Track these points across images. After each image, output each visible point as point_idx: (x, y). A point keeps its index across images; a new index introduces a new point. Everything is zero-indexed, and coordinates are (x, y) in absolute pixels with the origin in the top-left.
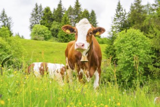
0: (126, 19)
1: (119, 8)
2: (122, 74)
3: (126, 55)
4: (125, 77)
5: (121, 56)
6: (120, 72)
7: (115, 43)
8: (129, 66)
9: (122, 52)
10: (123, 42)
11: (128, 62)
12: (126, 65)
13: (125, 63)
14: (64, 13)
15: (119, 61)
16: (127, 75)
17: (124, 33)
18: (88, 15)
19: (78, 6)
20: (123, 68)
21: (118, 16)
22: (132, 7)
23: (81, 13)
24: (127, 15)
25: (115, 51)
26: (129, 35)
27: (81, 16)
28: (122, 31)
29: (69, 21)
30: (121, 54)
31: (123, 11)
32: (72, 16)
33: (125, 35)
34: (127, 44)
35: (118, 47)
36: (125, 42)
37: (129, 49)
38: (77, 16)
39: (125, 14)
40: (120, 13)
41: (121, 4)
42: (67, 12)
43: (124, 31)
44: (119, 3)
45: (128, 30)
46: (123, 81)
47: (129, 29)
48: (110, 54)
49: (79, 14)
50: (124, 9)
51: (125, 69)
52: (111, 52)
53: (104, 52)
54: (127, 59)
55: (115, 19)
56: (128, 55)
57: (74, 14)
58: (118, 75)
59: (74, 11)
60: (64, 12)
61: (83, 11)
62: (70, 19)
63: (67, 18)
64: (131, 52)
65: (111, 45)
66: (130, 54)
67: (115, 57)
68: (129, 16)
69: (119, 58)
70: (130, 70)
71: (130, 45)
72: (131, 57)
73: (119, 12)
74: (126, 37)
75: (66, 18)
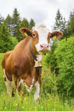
0: (66, 27)
1: (59, 16)
2: (64, 84)
3: (67, 64)
4: (67, 86)
5: (62, 65)
6: (61, 81)
7: (55, 52)
8: (71, 75)
9: (63, 61)
10: (63, 50)
11: (69, 70)
12: (67, 74)
13: (66, 72)
14: (2, 23)
15: (60, 70)
16: (69, 84)
17: (64, 42)
18: (28, 24)
19: (16, 14)
20: (64, 78)
21: (58, 25)
22: (71, 15)
23: (20, 22)
24: (66, 24)
25: (56, 60)
26: (70, 43)
27: (20, 26)
28: (63, 40)
29: (8, 31)
30: (63, 63)
31: (63, 20)
32: (10, 26)
33: (65, 44)
34: (68, 52)
35: (59, 55)
36: (66, 50)
37: (70, 58)
38: (15, 25)
39: (65, 22)
40: (60, 22)
41: (60, 13)
42: (5, 22)
43: (65, 40)
44: (59, 12)
45: (68, 39)
46: (65, 90)
47: (69, 37)
48: (51, 64)
49: (18, 23)
50: (63, 18)
51: (67, 77)
52: (52, 61)
53: (45, 62)
54: (68, 68)
55: (55, 27)
56: (69, 64)
57: (13, 23)
58: (60, 85)
59: (13, 20)
60: (2, 21)
61: (22, 20)
62: (8, 28)
63: (6, 27)
64: (72, 61)
65: (52, 54)
66: (71, 63)
67: (56, 66)
68: (69, 24)
69: (60, 67)
70: (71, 79)
71: (71, 53)
72: (72, 65)
73: (58, 21)
74: (67, 46)
75: (4, 27)
